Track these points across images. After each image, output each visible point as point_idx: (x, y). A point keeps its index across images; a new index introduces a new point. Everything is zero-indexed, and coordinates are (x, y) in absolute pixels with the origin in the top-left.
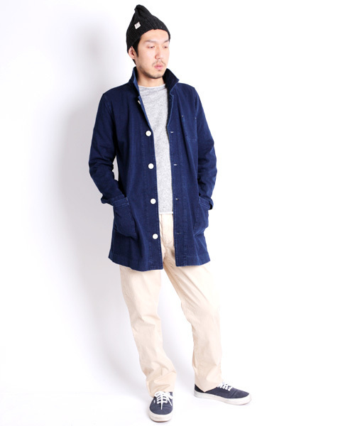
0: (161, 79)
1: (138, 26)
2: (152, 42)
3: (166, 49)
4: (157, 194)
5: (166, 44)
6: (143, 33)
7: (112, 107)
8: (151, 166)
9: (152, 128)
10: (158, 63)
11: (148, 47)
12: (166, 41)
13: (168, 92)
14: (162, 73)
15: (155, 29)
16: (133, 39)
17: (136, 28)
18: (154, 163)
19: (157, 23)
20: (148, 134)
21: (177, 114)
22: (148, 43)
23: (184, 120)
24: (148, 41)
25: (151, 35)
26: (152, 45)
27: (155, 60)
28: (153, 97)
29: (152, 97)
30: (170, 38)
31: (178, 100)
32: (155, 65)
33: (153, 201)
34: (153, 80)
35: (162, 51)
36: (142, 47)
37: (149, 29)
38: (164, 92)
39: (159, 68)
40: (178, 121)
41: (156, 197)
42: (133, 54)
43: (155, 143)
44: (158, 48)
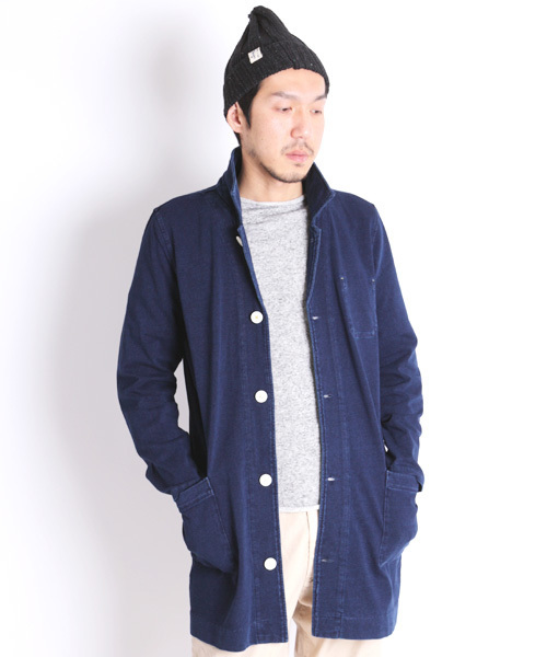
0: (298, 187)
1: (255, 56)
2: (288, 97)
3: (319, 116)
4: (274, 462)
5: (317, 105)
6: (268, 74)
7: (173, 245)
8: (261, 396)
9: (265, 304)
10: (297, 148)
11: (277, 109)
12: (320, 98)
13: (309, 218)
14: (303, 172)
15: (296, 67)
16: (242, 85)
17: (252, 61)
18: (269, 390)
19: (301, 54)
20: (256, 317)
21: (329, 273)
22: (276, 99)
23: (345, 288)
24: (278, 94)
25: (286, 80)
26: (285, 103)
27: (290, 140)
28: (273, 228)
29: (270, 227)
30: (327, 91)
31: (332, 238)
32: (290, 151)
33: (266, 480)
34: (280, 184)
35: (308, 118)
36: (261, 105)
37: (283, 66)
38: (300, 217)
39: (298, 160)
40: (329, 288)
41: (272, 470)
42: (237, 120)
43: (272, 340)
44: (300, 113)
